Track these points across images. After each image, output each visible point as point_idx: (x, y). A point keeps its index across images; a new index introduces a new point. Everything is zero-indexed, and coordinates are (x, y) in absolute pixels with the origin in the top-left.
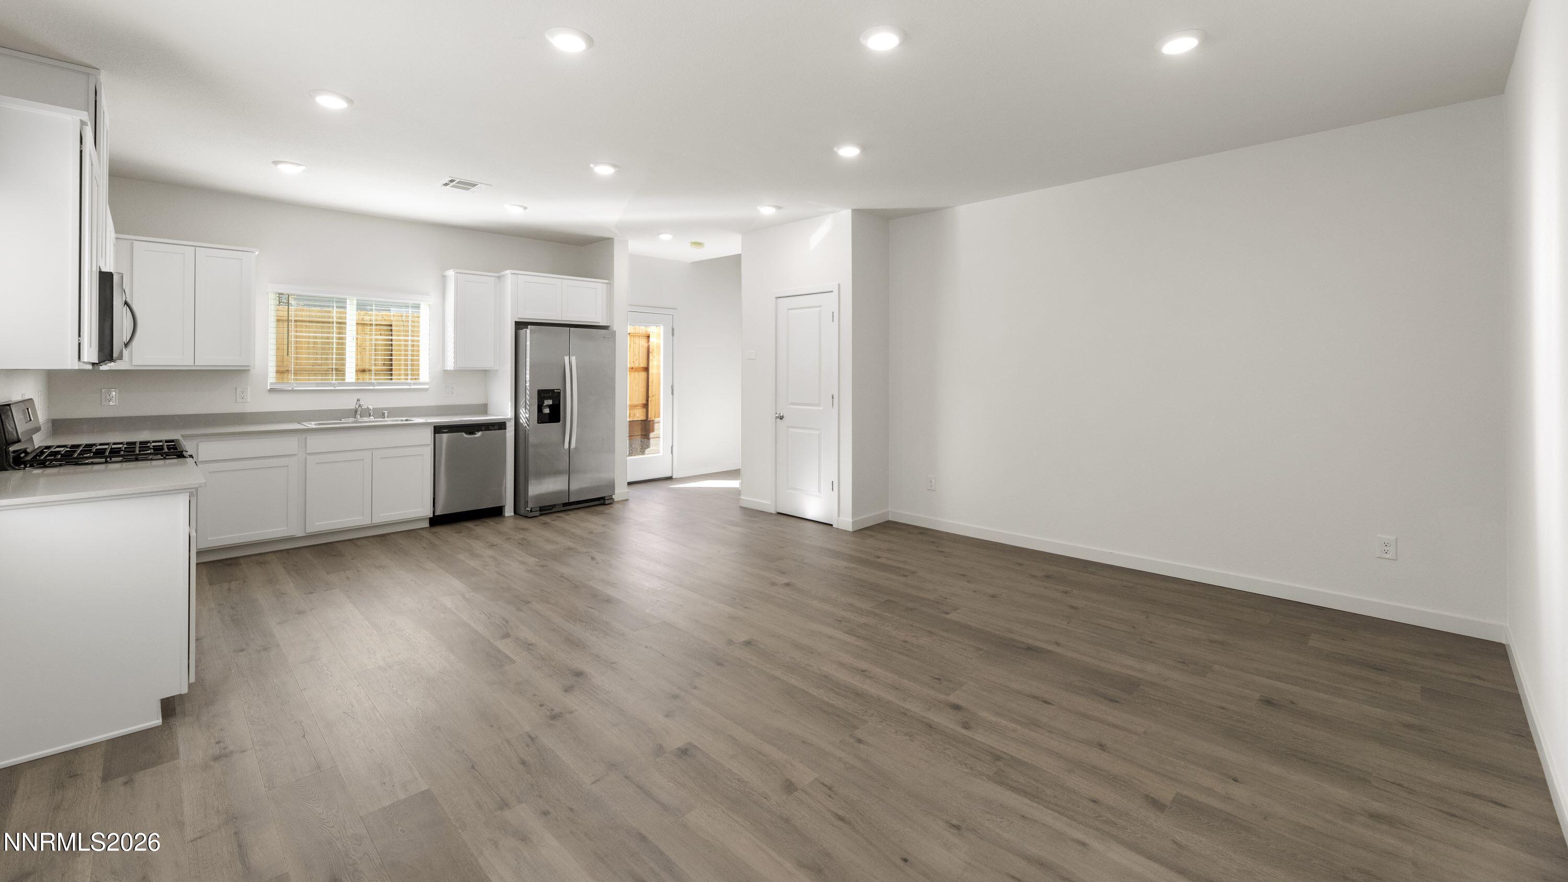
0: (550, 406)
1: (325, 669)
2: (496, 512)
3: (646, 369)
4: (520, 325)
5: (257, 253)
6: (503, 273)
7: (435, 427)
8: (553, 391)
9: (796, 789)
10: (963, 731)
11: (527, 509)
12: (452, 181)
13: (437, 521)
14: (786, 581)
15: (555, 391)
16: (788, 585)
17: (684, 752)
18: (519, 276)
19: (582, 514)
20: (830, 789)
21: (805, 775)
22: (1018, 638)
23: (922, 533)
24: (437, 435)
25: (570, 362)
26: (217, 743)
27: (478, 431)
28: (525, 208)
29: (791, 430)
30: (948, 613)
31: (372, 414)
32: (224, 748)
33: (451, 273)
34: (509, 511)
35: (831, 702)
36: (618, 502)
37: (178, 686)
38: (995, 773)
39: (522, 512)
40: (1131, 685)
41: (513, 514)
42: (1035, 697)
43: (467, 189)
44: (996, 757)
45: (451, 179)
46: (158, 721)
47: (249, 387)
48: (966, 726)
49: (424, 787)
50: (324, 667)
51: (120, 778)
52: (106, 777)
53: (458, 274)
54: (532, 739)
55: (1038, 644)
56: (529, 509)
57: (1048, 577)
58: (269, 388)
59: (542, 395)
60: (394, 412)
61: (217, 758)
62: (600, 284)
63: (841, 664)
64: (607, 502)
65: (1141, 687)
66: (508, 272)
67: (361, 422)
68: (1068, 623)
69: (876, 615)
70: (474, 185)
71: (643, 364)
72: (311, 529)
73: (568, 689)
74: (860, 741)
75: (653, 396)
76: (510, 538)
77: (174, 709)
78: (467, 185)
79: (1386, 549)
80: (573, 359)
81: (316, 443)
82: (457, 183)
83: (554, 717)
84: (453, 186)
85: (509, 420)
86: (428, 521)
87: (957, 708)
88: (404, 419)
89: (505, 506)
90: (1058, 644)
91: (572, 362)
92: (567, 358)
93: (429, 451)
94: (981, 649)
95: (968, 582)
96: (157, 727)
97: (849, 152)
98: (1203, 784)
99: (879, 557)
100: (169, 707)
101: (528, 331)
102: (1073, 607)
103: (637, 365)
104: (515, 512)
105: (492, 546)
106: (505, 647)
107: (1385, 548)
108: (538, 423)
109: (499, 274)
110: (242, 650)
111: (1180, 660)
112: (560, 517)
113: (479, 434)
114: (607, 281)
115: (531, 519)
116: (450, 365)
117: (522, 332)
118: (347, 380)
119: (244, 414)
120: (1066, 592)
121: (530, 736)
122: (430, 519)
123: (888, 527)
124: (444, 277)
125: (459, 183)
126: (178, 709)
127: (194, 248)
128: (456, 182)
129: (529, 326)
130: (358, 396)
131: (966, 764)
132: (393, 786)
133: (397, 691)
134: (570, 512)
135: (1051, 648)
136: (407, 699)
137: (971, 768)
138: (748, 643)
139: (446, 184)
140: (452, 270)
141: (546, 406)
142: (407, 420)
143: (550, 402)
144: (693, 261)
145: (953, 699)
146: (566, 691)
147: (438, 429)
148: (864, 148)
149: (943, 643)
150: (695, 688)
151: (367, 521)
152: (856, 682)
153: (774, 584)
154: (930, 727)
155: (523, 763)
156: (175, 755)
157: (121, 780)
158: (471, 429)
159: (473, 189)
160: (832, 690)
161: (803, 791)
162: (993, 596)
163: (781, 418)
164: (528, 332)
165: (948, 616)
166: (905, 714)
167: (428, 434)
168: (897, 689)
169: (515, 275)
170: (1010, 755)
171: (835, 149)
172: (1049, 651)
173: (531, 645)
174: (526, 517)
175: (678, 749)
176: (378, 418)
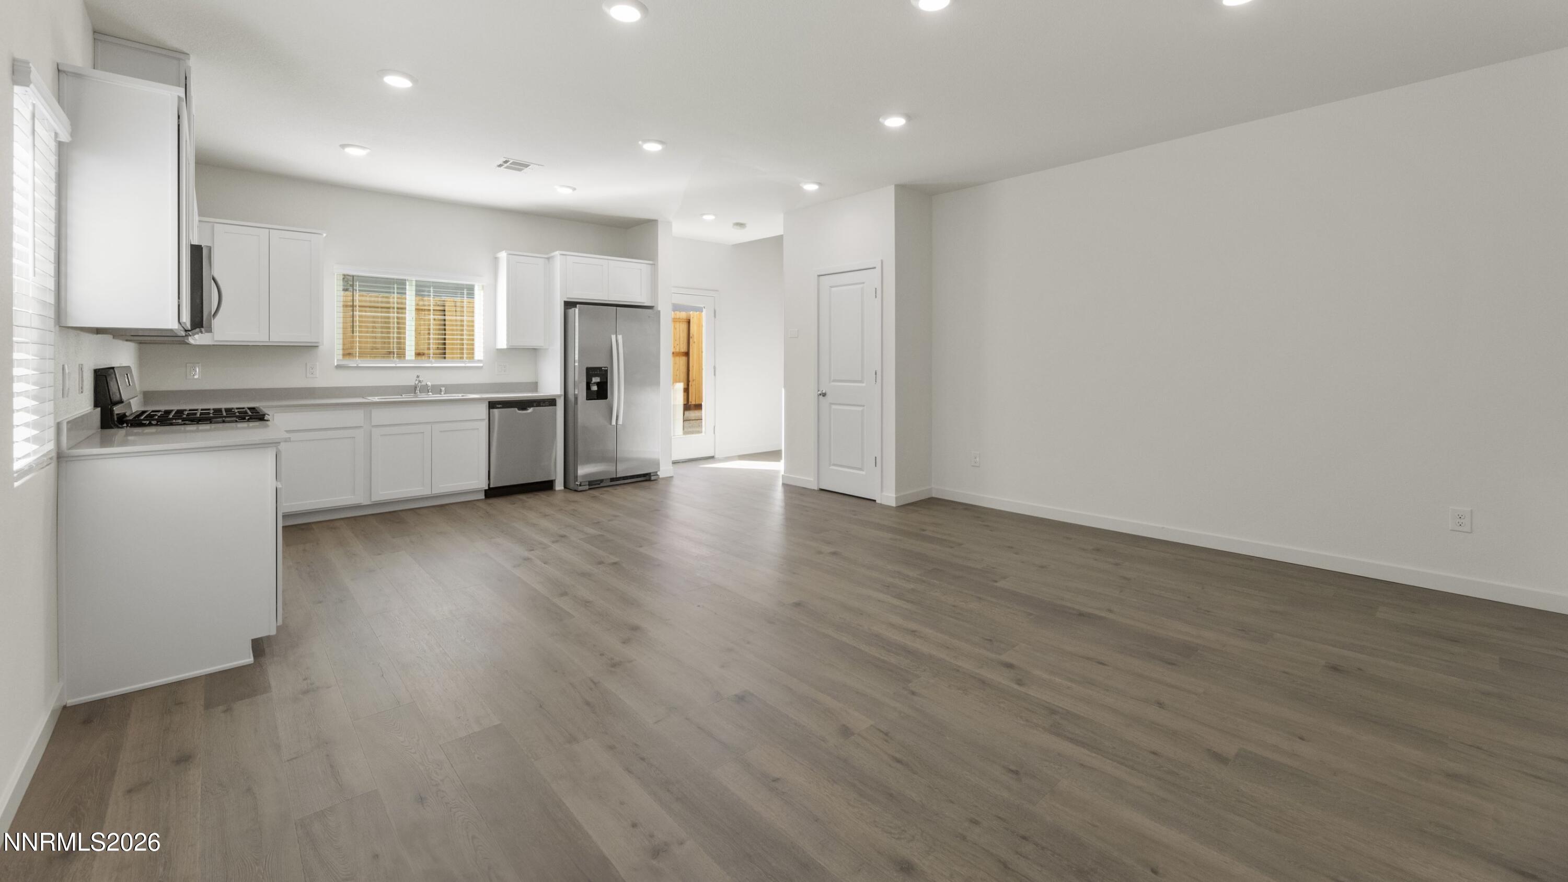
0: (598, 384)
1: (398, 619)
2: (547, 486)
3: (687, 354)
4: (569, 305)
5: (325, 235)
6: (552, 254)
7: (489, 402)
8: (600, 368)
9: (853, 734)
10: (1016, 687)
11: (577, 483)
12: (506, 162)
13: (492, 493)
14: (833, 550)
15: (603, 368)
16: (834, 553)
17: (741, 699)
18: (568, 257)
19: (629, 489)
20: (886, 734)
21: (860, 721)
22: (1069, 605)
23: (966, 509)
24: (491, 410)
25: (617, 341)
26: (304, 680)
27: (530, 407)
28: (574, 189)
29: (834, 407)
30: (996, 581)
31: (430, 391)
32: (311, 684)
33: (503, 255)
34: (559, 486)
35: (882, 658)
36: (663, 479)
37: (267, 628)
38: (1051, 726)
39: (572, 485)
40: (1188, 651)
41: (563, 488)
42: (1088, 659)
43: (520, 170)
44: (1053, 711)
45: (505, 160)
46: (250, 660)
47: (317, 363)
48: (1020, 682)
49: (497, 722)
50: (396, 618)
51: (221, 707)
52: (208, 705)
53: (510, 256)
54: (595, 683)
55: (1090, 611)
56: (579, 483)
57: (1098, 550)
58: (336, 365)
59: (591, 372)
60: (450, 389)
61: (306, 692)
62: (645, 265)
63: (892, 625)
64: (653, 478)
65: (1199, 651)
66: (557, 253)
67: (420, 397)
68: (1121, 592)
69: (924, 582)
70: (527, 166)
71: (684, 349)
72: (376, 498)
73: (625, 642)
74: (913, 693)
75: (694, 380)
76: (562, 510)
77: (264, 651)
78: (519, 166)
79: (1461, 521)
80: (620, 337)
81: (381, 416)
82: (510, 164)
83: (614, 665)
84: (507, 168)
85: (559, 396)
86: (483, 494)
87: (1010, 666)
88: (460, 395)
89: (555, 480)
90: (1110, 611)
91: (618, 341)
92: (613, 337)
93: (485, 424)
94: (1031, 614)
95: (1016, 553)
96: (249, 665)
97: (895, 122)
98: (1268, 742)
99: (924, 530)
100: (259, 647)
101: (577, 310)
102: (1125, 578)
103: (678, 350)
104: (565, 487)
105: (545, 516)
106: (564, 604)
107: (1459, 520)
108: (587, 399)
109: (546, 256)
110: (320, 602)
111: (1240, 629)
112: (608, 491)
113: (530, 410)
114: (651, 262)
115: (580, 493)
116: (502, 343)
117: (571, 311)
118: (407, 358)
119: (314, 388)
120: (1117, 564)
121: (592, 681)
122: (486, 491)
123: (931, 503)
124: (496, 260)
125: (513, 163)
126: (267, 650)
127: (268, 230)
128: (510, 162)
129: (578, 306)
130: (417, 373)
131: (1021, 717)
132: (468, 720)
133: (465, 640)
134: (618, 487)
135: (1103, 614)
136: (475, 646)
137: (1027, 721)
138: (798, 605)
139: (500, 166)
140: (504, 251)
141: (594, 383)
142: (463, 396)
143: (596, 380)
144: (735, 243)
145: (1005, 658)
146: (624, 643)
147: (492, 405)
148: (909, 117)
149: (993, 608)
150: (748, 643)
151: (426, 492)
152: (909, 642)
153: (820, 553)
154: (983, 682)
155: (588, 703)
156: (267, 689)
157: (221, 708)
158: (523, 405)
159: (526, 170)
160: (884, 647)
161: (859, 735)
162: (1042, 567)
163: (824, 395)
164: (576, 312)
165: (996, 584)
166: (958, 671)
167: (483, 409)
168: (948, 648)
169: (564, 256)
170: (1067, 710)
171: (881, 120)
172: (1101, 618)
173: (589, 602)
174: (576, 491)
175: (736, 695)
176: (435, 394)
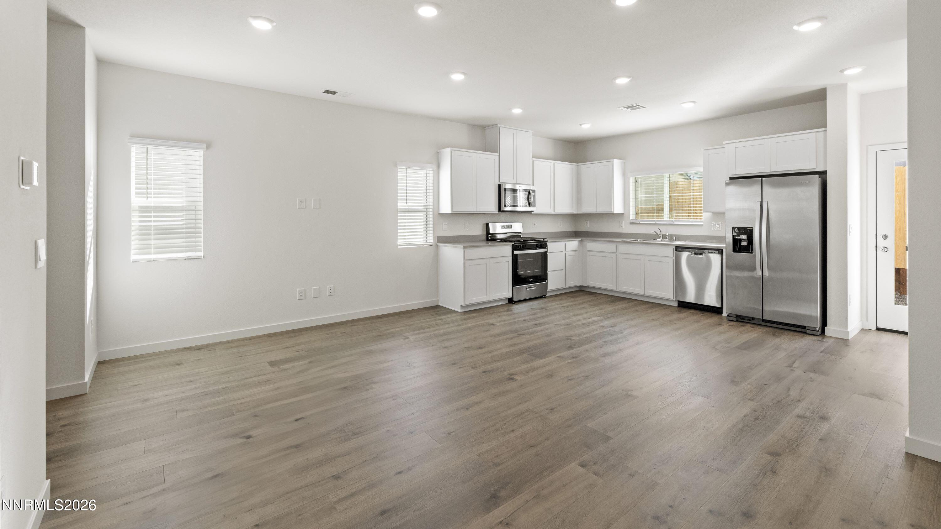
2: (718, 311)
8: (745, 228)
13: (682, 305)
15: (748, 228)
24: (676, 252)
27: (704, 253)
28: (694, 102)
31: (667, 238)
34: (725, 313)
47: (624, 221)
53: (705, 151)
58: (630, 222)
59: (737, 231)
60: (679, 237)
66: (725, 143)
72: (620, 289)
80: (765, 203)
85: (724, 248)
86: (676, 303)
89: (722, 308)
91: (763, 206)
93: (672, 260)
108: (733, 252)
114: (823, 129)
118: (665, 219)
119: (622, 233)
127: (595, 164)
143: (744, 237)
147: (677, 248)
151: (642, 292)
158: (698, 251)
167: (671, 251)
169: (729, 144)
174: (727, 319)
